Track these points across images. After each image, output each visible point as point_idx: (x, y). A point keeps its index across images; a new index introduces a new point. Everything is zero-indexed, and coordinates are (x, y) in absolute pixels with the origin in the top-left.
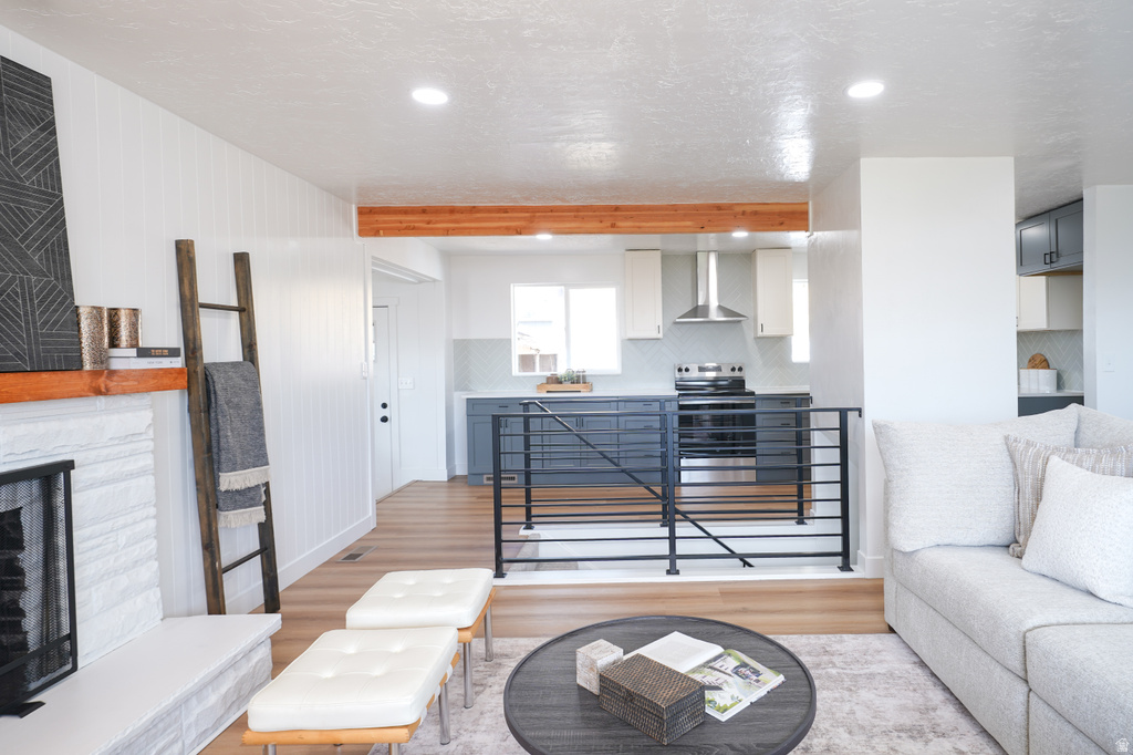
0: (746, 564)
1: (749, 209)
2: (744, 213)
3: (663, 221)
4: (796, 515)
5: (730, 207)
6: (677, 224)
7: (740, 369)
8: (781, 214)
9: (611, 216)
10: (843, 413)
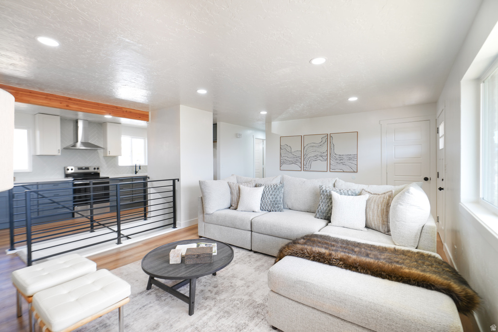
0: (129, 238)
1: (128, 110)
2: (126, 111)
3: (93, 108)
4: (143, 218)
5: (121, 108)
6: (99, 111)
7: (98, 169)
8: (140, 114)
9: (66, 101)
10: (174, 181)
